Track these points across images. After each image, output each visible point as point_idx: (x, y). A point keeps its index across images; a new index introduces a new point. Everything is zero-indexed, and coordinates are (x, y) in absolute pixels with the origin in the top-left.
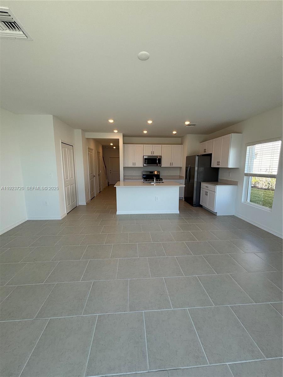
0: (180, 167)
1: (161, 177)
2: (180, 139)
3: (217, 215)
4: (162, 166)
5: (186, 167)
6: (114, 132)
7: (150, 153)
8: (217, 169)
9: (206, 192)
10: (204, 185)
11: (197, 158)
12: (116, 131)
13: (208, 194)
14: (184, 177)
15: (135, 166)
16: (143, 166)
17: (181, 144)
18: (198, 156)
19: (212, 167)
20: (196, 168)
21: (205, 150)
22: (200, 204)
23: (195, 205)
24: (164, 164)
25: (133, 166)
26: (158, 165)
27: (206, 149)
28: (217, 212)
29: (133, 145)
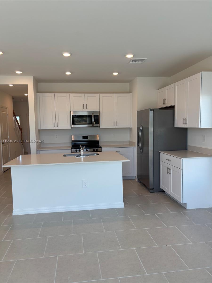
0: (130, 128)
1: (100, 144)
2: (128, 85)
3: (187, 209)
4: (101, 127)
5: (137, 128)
6: (17, 74)
7: (82, 107)
8: (185, 130)
9: (168, 168)
10: (164, 156)
11: (151, 113)
12: (19, 72)
13: (171, 171)
14: (135, 143)
15: (57, 128)
16: (70, 128)
17: (130, 92)
18: (152, 110)
19: (176, 126)
20: (151, 129)
21: (164, 100)
22: (161, 187)
23: (153, 190)
24: (104, 123)
25: (55, 128)
26: (95, 125)
27: (166, 98)
28: (186, 204)
29: (53, 94)
